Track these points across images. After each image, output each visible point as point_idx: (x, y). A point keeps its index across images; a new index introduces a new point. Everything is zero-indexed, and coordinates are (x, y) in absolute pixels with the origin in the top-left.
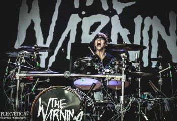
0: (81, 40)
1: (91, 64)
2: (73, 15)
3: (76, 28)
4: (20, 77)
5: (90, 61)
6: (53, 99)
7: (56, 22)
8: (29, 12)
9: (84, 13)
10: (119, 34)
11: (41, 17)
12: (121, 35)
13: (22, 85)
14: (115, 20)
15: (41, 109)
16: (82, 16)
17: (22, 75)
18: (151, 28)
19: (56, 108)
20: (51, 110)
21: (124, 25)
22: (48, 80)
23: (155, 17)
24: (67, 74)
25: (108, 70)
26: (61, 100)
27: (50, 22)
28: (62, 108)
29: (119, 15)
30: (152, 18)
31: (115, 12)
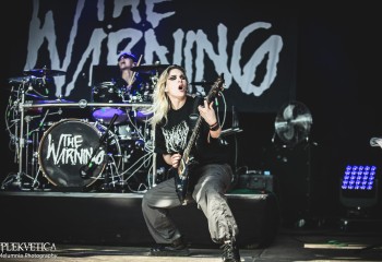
0: (106, 62)
1: (114, 90)
2: (96, 30)
3: (100, 46)
4: (25, 108)
5: (113, 87)
6: (65, 136)
7: (76, 39)
8: (41, 27)
9: (110, 27)
10: (154, 53)
11: (57, 33)
12: (158, 54)
13: (28, 119)
14: (150, 36)
15: (51, 148)
16: (107, 31)
17: (27, 105)
18: (195, 44)
19: (70, 147)
20: (64, 150)
21: (161, 42)
22: (60, 112)
23: (200, 31)
24: (83, 104)
25: (135, 98)
26: (76, 137)
27: (68, 39)
28: (77, 146)
29: (155, 30)
30: (196, 32)
31: (149, 26)
